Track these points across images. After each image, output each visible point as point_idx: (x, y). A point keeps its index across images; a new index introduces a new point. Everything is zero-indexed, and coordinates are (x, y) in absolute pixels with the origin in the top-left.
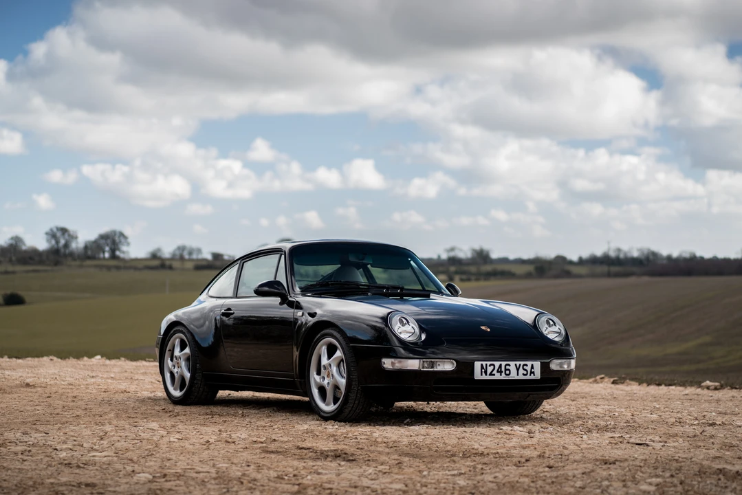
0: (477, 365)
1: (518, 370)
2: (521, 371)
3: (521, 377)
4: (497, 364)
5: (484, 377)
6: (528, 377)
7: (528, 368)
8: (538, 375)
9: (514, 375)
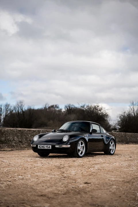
0: (38, 145)
1: (46, 147)
2: (47, 147)
3: (47, 148)
4: (42, 145)
5: (40, 148)
6: (48, 148)
7: (49, 147)
8: (51, 148)
9: (45, 148)
